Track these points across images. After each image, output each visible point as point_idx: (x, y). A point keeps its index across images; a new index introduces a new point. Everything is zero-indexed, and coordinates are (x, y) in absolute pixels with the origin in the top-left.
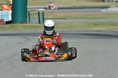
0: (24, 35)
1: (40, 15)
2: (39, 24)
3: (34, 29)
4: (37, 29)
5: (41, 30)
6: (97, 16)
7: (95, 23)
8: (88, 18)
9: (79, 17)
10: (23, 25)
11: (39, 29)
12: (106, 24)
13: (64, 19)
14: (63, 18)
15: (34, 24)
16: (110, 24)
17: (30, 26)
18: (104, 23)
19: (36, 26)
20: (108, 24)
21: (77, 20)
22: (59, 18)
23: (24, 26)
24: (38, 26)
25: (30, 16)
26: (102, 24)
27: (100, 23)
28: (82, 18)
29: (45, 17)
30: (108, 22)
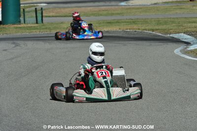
0: (13, 40)
1: (38, 12)
2: (37, 25)
3: (28, 31)
4: (32, 31)
5: (36, 32)
6: (113, 12)
7: (108, 21)
8: (101, 15)
9: (91, 13)
10: (16, 26)
11: (34, 31)
12: (123, 22)
13: (65, 16)
14: (68, 15)
15: (29, 25)
16: (128, 22)
17: (24, 27)
18: (120, 21)
19: (31, 27)
20: (125, 22)
21: (87, 17)
22: (63, 15)
23: (17, 28)
24: (34, 27)
25: (26, 14)
26: (118, 22)
27: (116, 21)
28: (94, 15)
29: (44, 15)
30: (126, 19)
